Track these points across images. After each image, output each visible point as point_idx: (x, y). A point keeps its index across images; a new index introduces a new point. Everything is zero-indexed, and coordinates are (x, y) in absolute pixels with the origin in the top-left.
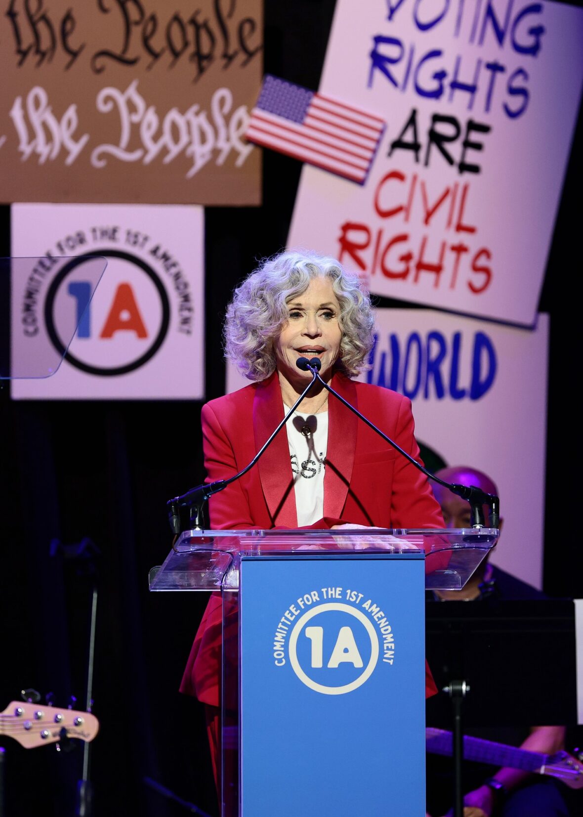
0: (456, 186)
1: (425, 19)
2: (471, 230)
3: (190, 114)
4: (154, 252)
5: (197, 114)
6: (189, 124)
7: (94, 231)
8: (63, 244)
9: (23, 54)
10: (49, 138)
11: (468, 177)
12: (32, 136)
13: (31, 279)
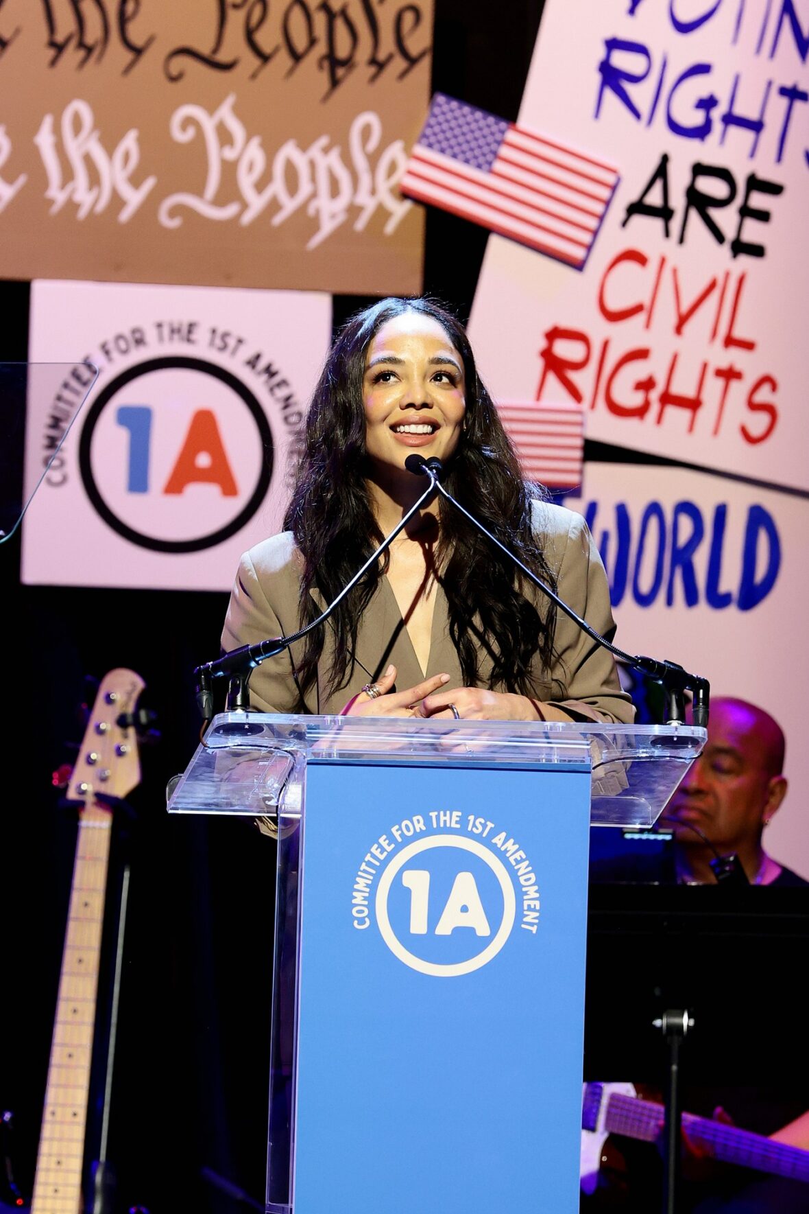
0: (727, 275)
1: (685, 17)
2: (749, 346)
3: (315, 151)
4: (252, 363)
5: (326, 150)
6: (312, 165)
7: (159, 326)
8: (111, 346)
9: (59, 48)
10: (94, 179)
11: (745, 261)
12: (68, 175)
13: (59, 398)
